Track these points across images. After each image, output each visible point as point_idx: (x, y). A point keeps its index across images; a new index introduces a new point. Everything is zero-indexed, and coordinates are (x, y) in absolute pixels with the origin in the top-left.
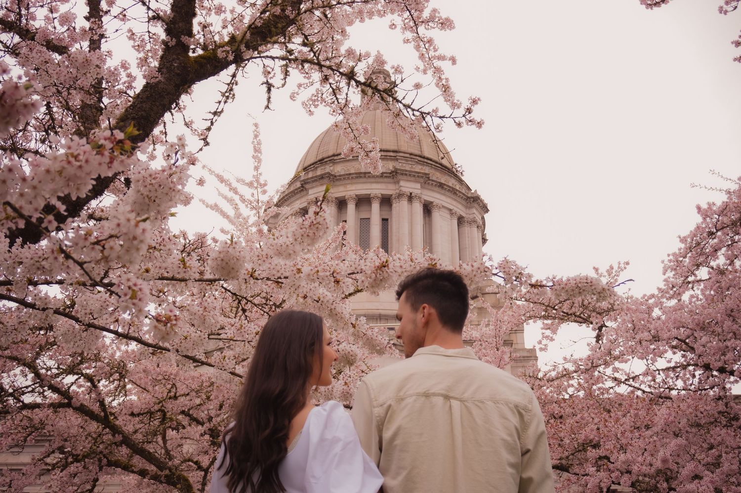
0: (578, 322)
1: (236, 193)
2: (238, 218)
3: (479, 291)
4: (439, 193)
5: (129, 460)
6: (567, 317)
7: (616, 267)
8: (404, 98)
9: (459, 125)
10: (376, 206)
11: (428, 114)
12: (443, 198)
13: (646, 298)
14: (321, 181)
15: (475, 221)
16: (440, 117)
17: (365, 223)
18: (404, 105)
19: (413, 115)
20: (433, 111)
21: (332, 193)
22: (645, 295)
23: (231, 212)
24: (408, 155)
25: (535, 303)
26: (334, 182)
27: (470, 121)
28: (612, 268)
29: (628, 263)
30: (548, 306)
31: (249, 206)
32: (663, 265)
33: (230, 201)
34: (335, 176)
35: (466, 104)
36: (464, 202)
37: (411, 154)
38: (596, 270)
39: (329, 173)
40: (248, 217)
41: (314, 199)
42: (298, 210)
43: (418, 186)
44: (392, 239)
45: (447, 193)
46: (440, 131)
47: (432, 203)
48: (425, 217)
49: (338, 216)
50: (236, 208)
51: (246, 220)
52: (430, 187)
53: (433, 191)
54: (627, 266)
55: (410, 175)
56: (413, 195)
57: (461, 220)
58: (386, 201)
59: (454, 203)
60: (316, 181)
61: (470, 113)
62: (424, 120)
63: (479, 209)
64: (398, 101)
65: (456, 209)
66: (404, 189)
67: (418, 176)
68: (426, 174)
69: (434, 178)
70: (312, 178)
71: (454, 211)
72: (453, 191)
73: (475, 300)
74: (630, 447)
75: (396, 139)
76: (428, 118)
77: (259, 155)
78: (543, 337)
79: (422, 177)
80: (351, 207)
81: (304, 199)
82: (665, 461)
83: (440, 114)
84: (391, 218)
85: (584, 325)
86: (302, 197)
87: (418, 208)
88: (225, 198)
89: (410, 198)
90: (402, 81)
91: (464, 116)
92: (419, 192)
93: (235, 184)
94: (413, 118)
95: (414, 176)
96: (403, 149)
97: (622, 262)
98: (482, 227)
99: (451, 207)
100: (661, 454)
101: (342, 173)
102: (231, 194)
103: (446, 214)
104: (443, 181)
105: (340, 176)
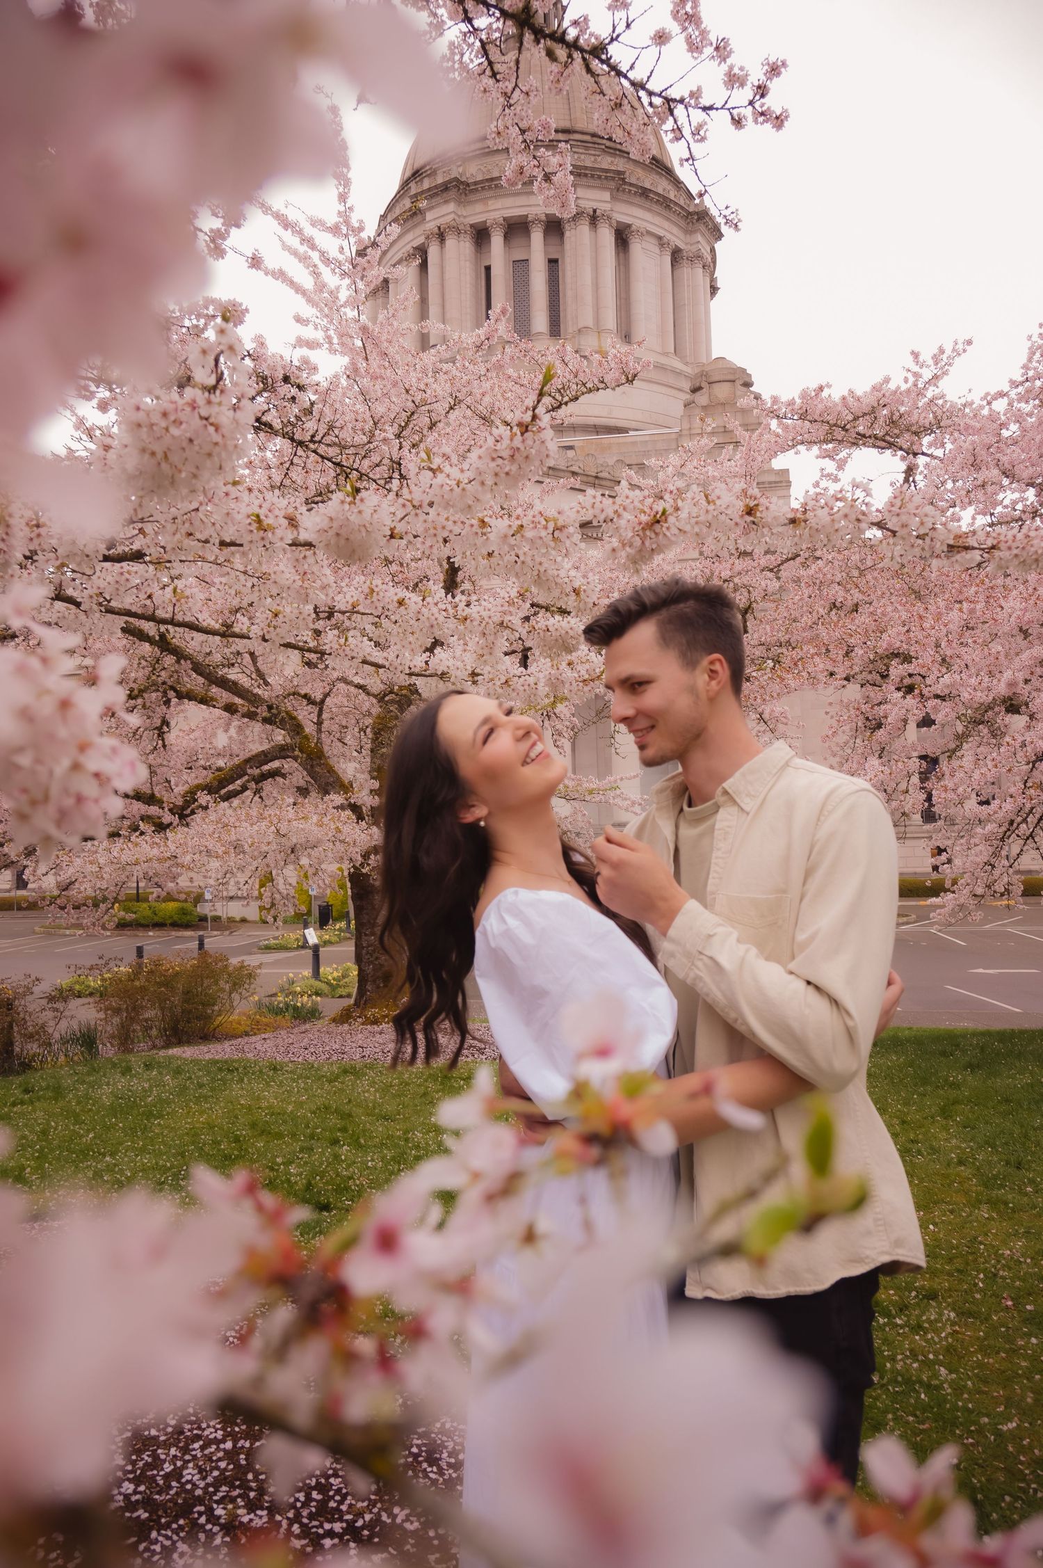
0: (878, 447)
1: (313, 247)
2: (321, 291)
3: (704, 378)
4: (640, 206)
5: (207, 691)
6: (861, 440)
7: (948, 352)
8: (632, 67)
9: (738, 122)
10: (537, 236)
11: (682, 101)
12: (648, 216)
13: (989, 398)
14: (445, 195)
15: (699, 257)
16: (705, 109)
17: (520, 268)
18: (633, 84)
19: (651, 104)
20: (692, 95)
21: (465, 217)
22: (988, 394)
23: (308, 283)
24: (588, 138)
25: (816, 421)
26: (466, 194)
27: (762, 114)
28: (942, 351)
29: (969, 342)
30: (835, 425)
31: (337, 270)
32: (1029, 344)
33: (304, 259)
34: (468, 185)
35: (757, 75)
36: (682, 223)
37: (594, 135)
38: (915, 355)
39: (456, 179)
40: (338, 288)
41: (436, 230)
42: (411, 251)
43: (606, 196)
44: (565, 295)
45: (656, 207)
46: (703, 139)
47: (629, 226)
48: (617, 254)
49: (476, 258)
50: (316, 274)
51: (334, 294)
52: (625, 197)
53: (631, 203)
54: (967, 348)
55: (592, 176)
56: (598, 212)
57: (676, 255)
58: (554, 227)
59: (666, 224)
60: (436, 194)
61: (763, 96)
62: (672, 114)
63: (707, 233)
64: (619, 74)
65: (668, 236)
66: (583, 203)
67: (606, 178)
68: (619, 173)
69: (633, 181)
70: (429, 189)
71: (665, 240)
72: (665, 203)
73: (698, 394)
74: (958, 661)
75: (566, 106)
76: (679, 110)
77: (345, 170)
78: (822, 476)
79: (613, 179)
80: (497, 240)
81: (419, 231)
82: (1012, 684)
83: (705, 102)
84: (563, 257)
85: (888, 452)
86: (415, 226)
87: (607, 236)
88: (295, 253)
89: (594, 219)
90: (628, 26)
91: (751, 103)
92: (607, 207)
93: (309, 231)
94: (650, 110)
95: (599, 177)
96: (580, 126)
97: (960, 342)
98: (710, 266)
99: (661, 233)
100: (1008, 675)
101: (480, 178)
102: (303, 249)
103: (651, 245)
104: (647, 185)
105: (476, 183)
